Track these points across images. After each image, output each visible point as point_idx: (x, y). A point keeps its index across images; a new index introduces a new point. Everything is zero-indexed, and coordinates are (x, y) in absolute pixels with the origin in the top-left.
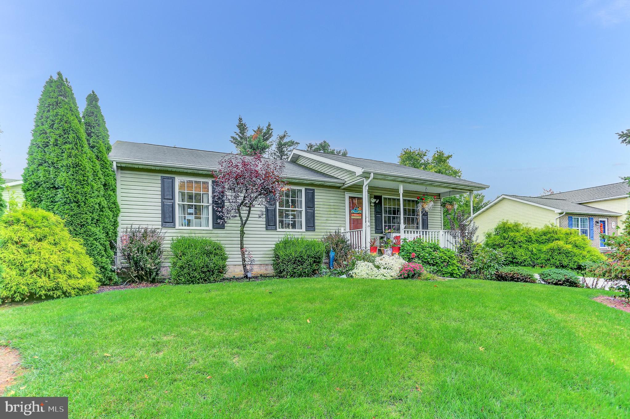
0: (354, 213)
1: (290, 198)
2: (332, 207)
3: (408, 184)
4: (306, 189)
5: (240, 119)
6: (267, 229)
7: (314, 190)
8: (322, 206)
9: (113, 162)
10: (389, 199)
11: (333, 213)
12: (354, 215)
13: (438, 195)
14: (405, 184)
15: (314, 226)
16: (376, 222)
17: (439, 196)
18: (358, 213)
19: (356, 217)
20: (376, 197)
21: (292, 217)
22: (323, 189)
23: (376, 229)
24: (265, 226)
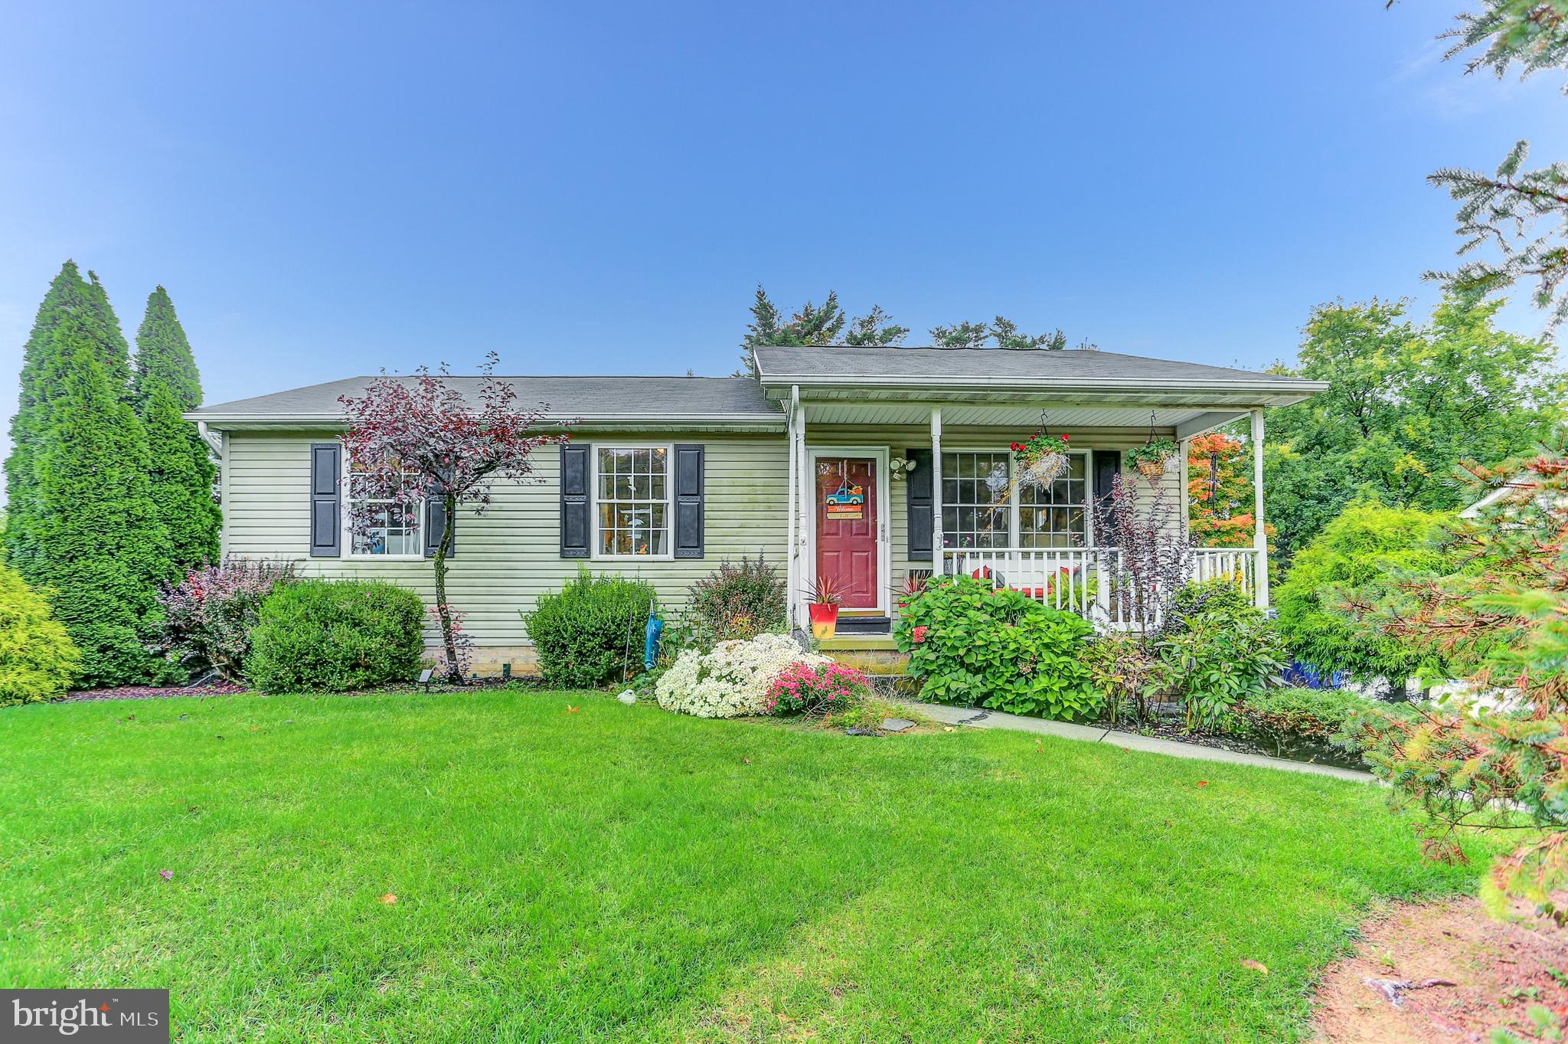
0: (834, 504)
1: (633, 474)
2: (759, 490)
3: (956, 408)
4: (677, 449)
5: (761, 295)
6: (563, 555)
7: (702, 447)
8: (725, 490)
9: (196, 423)
10: (963, 456)
11: (762, 506)
12: (838, 509)
13: (1170, 431)
14: (948, 407)
15: (700, 544)
16: (910, 528)
17: (1174, 434)
18: (852, 504)
19: (843, 516)
20: (911, 454)
21: (639, 522)
22: (730, 442)
23: (912, 547)
24: (558, 548)
